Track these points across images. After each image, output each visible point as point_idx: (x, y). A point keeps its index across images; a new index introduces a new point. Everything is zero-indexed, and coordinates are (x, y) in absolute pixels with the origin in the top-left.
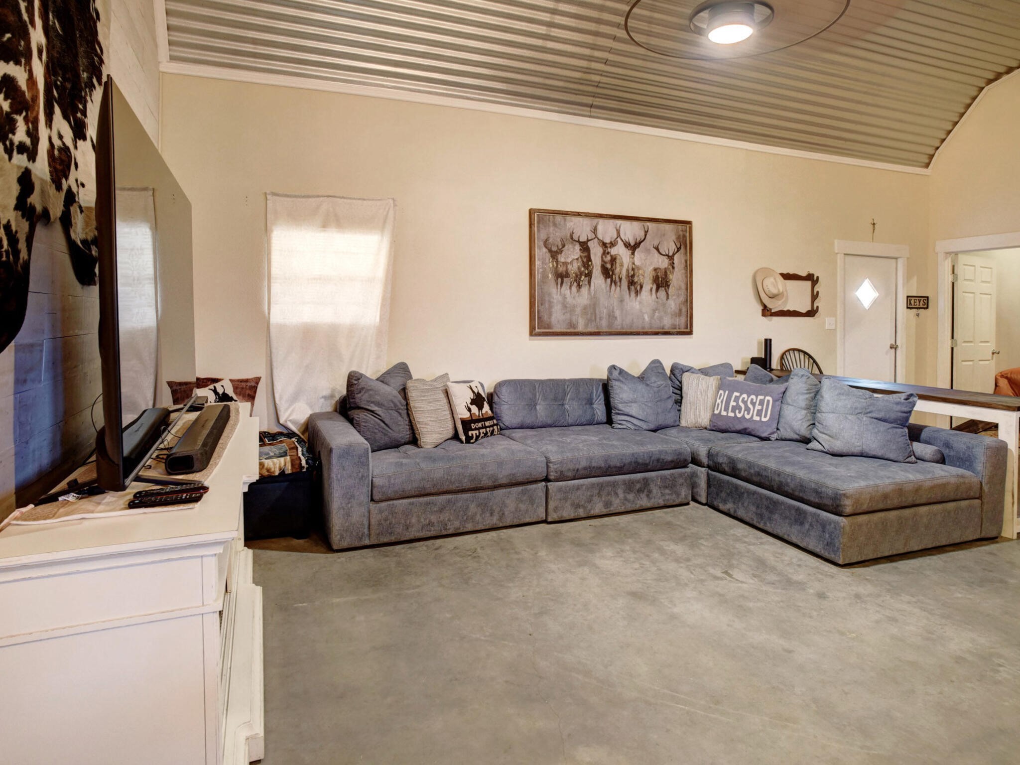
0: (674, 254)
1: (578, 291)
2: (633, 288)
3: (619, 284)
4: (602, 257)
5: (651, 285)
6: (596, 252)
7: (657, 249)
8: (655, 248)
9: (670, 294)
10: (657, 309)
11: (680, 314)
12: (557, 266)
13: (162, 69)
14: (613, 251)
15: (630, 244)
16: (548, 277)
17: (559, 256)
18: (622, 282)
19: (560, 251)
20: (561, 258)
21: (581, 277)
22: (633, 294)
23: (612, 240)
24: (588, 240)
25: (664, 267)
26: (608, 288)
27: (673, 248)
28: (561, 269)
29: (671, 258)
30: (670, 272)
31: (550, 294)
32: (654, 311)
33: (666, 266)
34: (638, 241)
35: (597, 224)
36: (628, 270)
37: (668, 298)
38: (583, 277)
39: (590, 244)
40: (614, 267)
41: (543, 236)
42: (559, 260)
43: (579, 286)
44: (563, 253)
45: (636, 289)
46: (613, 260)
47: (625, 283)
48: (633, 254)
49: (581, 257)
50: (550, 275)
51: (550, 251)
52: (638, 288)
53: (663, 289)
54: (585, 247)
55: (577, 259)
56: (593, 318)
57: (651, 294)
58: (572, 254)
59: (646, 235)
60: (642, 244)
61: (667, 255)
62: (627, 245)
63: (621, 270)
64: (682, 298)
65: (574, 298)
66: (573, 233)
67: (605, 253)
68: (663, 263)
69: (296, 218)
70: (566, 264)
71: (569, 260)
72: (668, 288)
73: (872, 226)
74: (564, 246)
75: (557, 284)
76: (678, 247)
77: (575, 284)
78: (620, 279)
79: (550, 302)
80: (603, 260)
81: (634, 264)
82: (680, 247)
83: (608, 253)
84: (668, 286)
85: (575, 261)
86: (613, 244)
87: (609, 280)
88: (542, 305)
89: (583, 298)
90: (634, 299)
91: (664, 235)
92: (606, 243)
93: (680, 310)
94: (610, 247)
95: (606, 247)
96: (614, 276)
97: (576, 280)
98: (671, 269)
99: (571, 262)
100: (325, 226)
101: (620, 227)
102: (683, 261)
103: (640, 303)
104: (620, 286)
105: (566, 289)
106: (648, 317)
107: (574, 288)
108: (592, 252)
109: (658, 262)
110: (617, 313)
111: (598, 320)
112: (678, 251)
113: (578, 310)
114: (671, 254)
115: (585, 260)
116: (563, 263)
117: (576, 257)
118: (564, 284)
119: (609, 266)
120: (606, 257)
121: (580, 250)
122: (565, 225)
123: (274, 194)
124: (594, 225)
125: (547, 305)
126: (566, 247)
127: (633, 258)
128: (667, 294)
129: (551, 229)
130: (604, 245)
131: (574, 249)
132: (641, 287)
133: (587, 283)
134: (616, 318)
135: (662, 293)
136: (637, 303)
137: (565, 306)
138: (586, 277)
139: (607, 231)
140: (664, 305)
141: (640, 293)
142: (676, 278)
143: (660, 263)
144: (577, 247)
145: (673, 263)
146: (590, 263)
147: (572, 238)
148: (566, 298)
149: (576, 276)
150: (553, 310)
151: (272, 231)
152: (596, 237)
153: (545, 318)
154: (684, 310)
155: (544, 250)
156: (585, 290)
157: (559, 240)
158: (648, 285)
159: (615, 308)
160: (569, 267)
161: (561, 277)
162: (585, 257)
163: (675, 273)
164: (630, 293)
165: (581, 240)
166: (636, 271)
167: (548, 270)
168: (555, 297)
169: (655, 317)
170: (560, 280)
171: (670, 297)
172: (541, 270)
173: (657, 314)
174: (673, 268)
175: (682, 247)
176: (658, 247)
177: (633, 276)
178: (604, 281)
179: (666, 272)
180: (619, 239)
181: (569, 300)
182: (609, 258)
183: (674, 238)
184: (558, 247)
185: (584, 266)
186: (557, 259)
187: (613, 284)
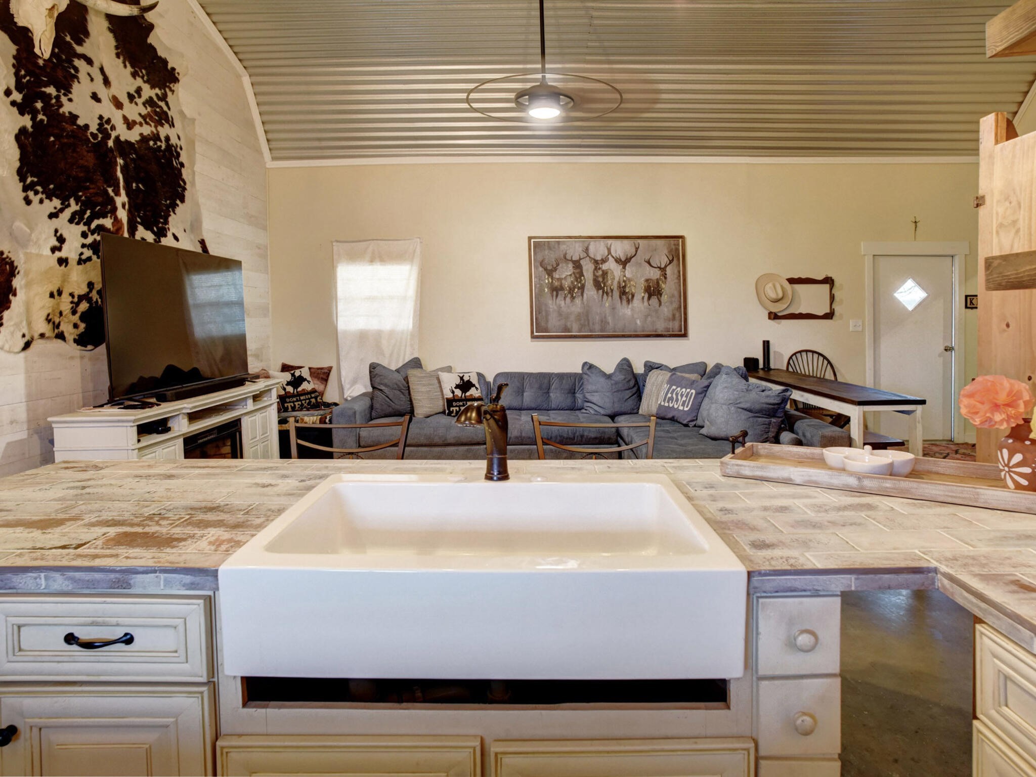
0: (666, 266)
1: (572, 301)
2: (624, 297)
3: (610, 294)
4: (594, 272)
5: (643, 295)
6: (588, 268)
7: (649, 263)
8: (646, 262)
9: (662, 301)
10: (648, 315)
11: (674, 318)
12: (552, 282)
13: (268, 166)
14: (605, 267)
15: (621, 260)
16: (545, 291)
17: (554, 273)
18: (614, 292)
19: (555, 269)
20: (556, 275)
21: (574, 290)
22: (624, 302)
23: (604, 257)
24: (580, 259)
25: (656, 278)
26: (601, 298)
27: (664, 261)
28: (556, 283)
29: (663, 270)
30: (663, 282)
31: (546, 305)
32: (646, 317)
33: (658, 277)
34: (629, 256)
35: (589, 245)
36: (619, 283)
37: (660, 304)
38: (576, 290)
39: (582, 262)
40: (605, 280)
41: (540, 258)
42: (554, 276)
43: (573, 298)
44: (557, 271)
45: (628, 298)
46: (605, 274)
47: (616, 294)
48: (624, 268)
49: (574, 273)
50: (546, 289)
51: (546, 269)
52: (630, 297)
53: (656, 297)
54: (577, 265)
55: (571, 275)
56: (586, 323)
57: (643, 302)
58: (566, 272)
59: (636, 251)
60: (633, 259)
61: (658, 267)
62: (618, 261)
63: (612, 282)
64: (675, 305)
65: (568, 307)
66: (566, 254)
67: (596, 269)
68: (655, 274)
69: (354, 257)
70: (559, 279)
71: (563, 276)
72: (661, 296)
73: (914, 224)
74: (558, 265)
75: (552, 296)
76: (671, 259)
77: (569, 296)
78: (612, 291)
79: (547, 312)
80: (594, 275)
81: (625, 276)
82: (673, 260)
83: (600, 269)
84: (661, 295)
85: (569, 277)
86: (604, 261)
87: (601, 292)
88: (539, 313)
89: (577, 307)
90: (626, 307)
91: (655, 250)
92: (597, 260)
93: (674, 315)
94: (602, 264)
95: (598, 263)
96: (605, 288)
97: (569, 293)
98: (663, 279)
99: (565, 278)
100: (372, 261)
101: (611, 246)
102: (676, 271)
103: (632, 310)
104: (612, 296)
105: (561, 300)
106: (640, 322)
107: (568, 299)
108: (584, 268)
109: (650, 273)
110: (610, 319)
111: (591, 324)
112: (670, 263)
113: (572, 318)
114: (663, 266)
115: (578, 276)
116: (558, 279)
117: (570, 273)
118: (559, 296)
119: (600, 279)
120: (597, 272)
121: (573, 267)
122: (559, 247)
123: (337, 241)
124: (586, 246)
125: (544, 313)
126: (561, 265)
127: (624, 272)
128: (660, 301)
129: (546, 252)
130: (596, 262)
131: (567, 267)
132: (633, 296)
133: (580, 294)
134: (608, 323)
135: (654, 300)
136: (629, 310)
137: (560, 314)
138: (578, 289)
139: (598, 250)
140: (656, 311)
141: (632, 301)
142: (669, 288)
143: (652, 274)
144: (571, 265)
145: (666, 274)
146: (582, 278)
147: (565, 258)
148: (561, 307)
149: (570, 289)
150: (550, 317)
151: (337, 267)
152: (588, 255)
153: (543, 324)
154: (677, 315)
155: (541, 269)
156: (578, 301)
157: (553, 260)
158: (640, 294)
159: (608, 314)
160: (563, 282)
161: (556, 290)
162: (578, 273)
163: (667, 283)
164: (621, 302)
165: (573, 259)
166: (627, 282)
167: (545, 285)
168: (551, 306)
169: (647, 322)
170: (555, 293)
171: (663, 304)
172: (538, 286)
173: (649, 319)
174: (665, 278)
175: (675, 259)
176: (649, 260)
177: (624, 287)
178: (596, 292)
179: (658, 283)
180: (610, 256)
181: (564, 309)
182: (600, 272)
183: (666, 251)
184: (553, 266)
185: (577, 281)
186: (552, 276)
187: (605, 295)
